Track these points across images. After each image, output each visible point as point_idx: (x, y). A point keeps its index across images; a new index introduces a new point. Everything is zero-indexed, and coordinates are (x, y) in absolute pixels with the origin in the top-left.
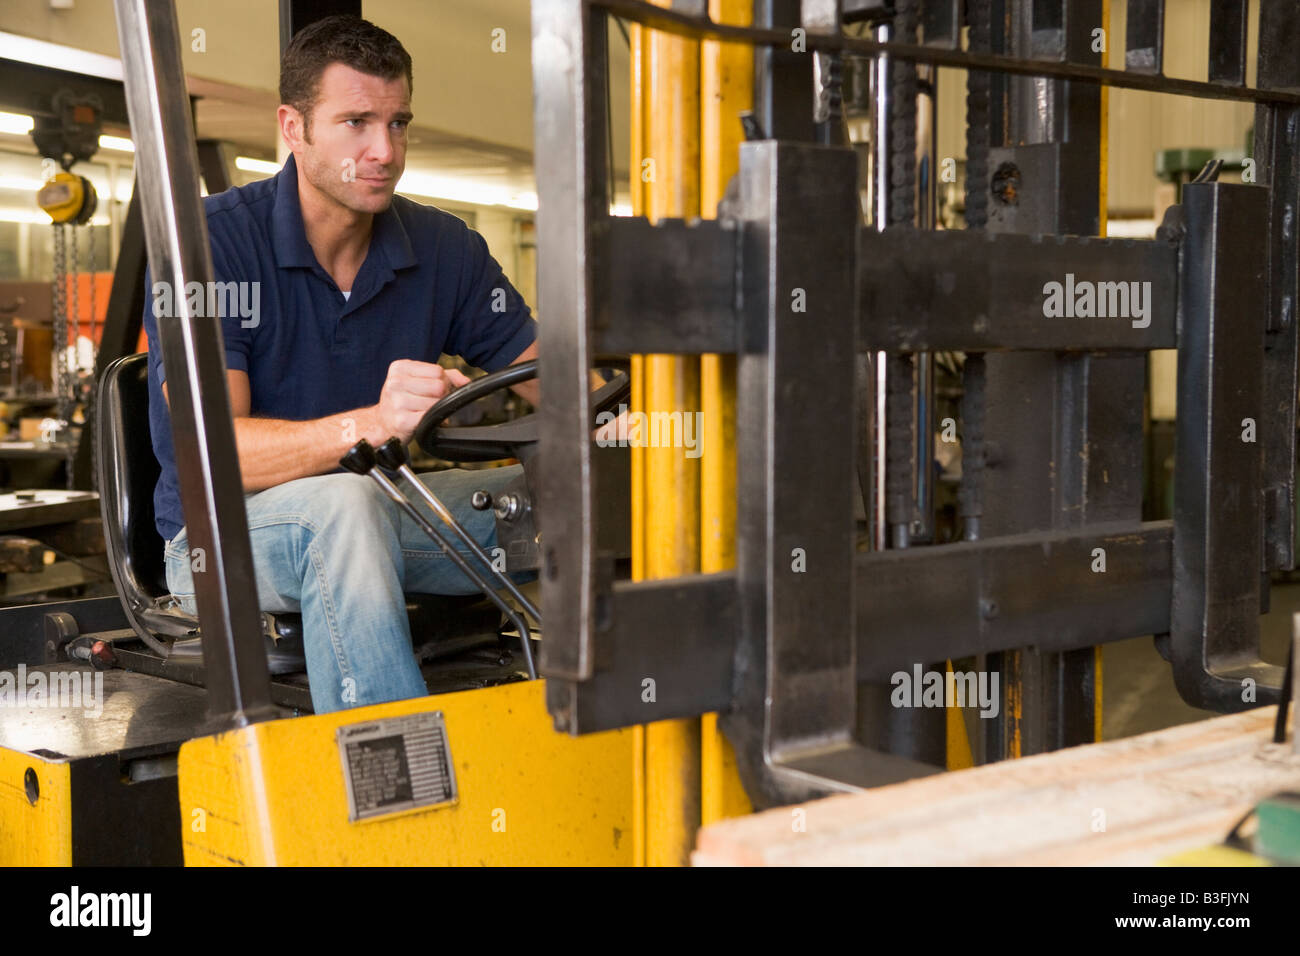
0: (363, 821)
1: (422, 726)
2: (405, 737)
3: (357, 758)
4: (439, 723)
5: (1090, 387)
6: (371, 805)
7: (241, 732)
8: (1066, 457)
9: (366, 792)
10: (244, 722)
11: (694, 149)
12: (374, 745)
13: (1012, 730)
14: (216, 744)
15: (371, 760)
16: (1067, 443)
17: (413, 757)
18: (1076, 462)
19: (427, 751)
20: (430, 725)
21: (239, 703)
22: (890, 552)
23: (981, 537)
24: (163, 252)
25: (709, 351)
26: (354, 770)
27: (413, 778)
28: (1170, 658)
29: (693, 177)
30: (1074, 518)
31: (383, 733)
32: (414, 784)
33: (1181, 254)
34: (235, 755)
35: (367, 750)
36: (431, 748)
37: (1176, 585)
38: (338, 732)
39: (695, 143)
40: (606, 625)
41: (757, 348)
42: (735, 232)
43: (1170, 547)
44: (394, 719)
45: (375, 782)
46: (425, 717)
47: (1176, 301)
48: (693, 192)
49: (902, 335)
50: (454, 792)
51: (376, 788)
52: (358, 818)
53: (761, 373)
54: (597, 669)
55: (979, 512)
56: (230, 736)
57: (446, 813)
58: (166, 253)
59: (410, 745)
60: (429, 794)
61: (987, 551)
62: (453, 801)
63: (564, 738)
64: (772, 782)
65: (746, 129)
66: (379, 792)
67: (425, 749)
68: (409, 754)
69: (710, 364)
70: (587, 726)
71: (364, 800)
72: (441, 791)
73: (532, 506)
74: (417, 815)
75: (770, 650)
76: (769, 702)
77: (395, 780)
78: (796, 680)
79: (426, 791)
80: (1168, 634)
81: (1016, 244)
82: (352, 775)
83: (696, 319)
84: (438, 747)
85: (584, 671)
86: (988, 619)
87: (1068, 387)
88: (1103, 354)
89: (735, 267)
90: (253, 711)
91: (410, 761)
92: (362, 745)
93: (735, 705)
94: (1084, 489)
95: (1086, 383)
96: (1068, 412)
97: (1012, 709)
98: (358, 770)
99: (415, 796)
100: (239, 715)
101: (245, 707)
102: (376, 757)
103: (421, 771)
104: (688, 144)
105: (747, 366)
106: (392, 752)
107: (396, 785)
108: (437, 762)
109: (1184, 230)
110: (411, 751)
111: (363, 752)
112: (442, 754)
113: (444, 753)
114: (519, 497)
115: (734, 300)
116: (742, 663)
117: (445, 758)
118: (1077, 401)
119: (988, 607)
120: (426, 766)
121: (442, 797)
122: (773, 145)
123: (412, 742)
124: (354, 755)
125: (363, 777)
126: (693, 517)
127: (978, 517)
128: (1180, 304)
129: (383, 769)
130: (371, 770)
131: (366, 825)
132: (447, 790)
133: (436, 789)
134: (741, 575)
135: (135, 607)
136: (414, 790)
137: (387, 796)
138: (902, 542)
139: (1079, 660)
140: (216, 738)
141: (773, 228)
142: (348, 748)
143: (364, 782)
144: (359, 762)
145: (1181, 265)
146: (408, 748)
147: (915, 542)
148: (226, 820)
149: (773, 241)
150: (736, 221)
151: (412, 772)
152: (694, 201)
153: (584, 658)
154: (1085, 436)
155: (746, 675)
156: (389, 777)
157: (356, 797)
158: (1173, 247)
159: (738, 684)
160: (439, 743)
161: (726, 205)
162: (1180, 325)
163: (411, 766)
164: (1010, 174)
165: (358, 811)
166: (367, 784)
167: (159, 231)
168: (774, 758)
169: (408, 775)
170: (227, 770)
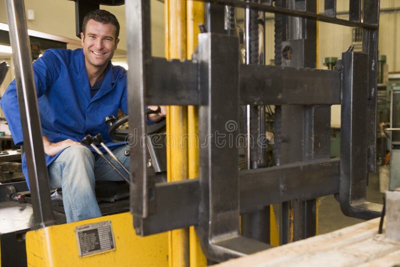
0: (84, 257)
1: (104, 226)
2: (98, 229)
4: (110, 224)
5: (314, 116)
6: (87, 252)
7: (43, 229)
8: (307, 139)
9: (85, 247)
10: (44, 226)
11: (185, 38)
12: (88, 232)
13: (290, 223)
14: (36, 233)
15: (87, 237)
16: (307, 134)
18: (310, 139)
19: (105, 234)
20: (106, 225)
21: (42, 220)
22: (251, 170)
23: (280, 165)
25: (191, 105)
27: (101, 242)
28: (339, 201)
29: (185, 46)
30: (310, 158)
31: (90, 228)
32: (101, 244)
33: (342, 75)
34: (41, 237)
35: (85, 234)
36: (107, 233)
37: (341, 178)
38: (76, 229)
39: (185, 36)
40: (153, 199)
41: (205, 103)
42: (197, 64)
43: (339, 166)
44: (94, 224)
45: (88, 244)
46: (105, 223)
47: (340, 89)
48: (185, 51)
49: (255, 99)
50: (114, 246)
52: (82, 256)
53: (206, 112)
54: (149, 214)
55: (280, 156)
56: (40, 231)
57: (111, 253)
60: (106, 247)
61: (283, 170)
62: (114, 249)
64: (212, 250)
65: (201, 30)
66: (89, 247)
68: (99, 235)
69: (191, 109)
70: (147, 233)
71: (84, 250)
72: (110, 246)
74: (102, 254)
75: (211, 205)
76: (210, 223)
77: (95, 243)
78: (219, 215)
80: (338, 193)
81: (291, 70)
82: (80, 242)
83: (184, 93)
84: (109, 232)
85: (144, 215)
86: (283, 191)
87: (307, 116)
88: (318, 106)
89: (197, 76)
90: (47, 223)
91: (100, 237)
92: (84, 232)
93: (199, 223)
94: (313, 148)
95: (313, 115)
96: (308, 124)
97: (290, 217)
98: (82, 241)
99: (101, 248)
100: (42, 224)
101: (44, 221)
103: (103, 240)
104: (182, 35)
105: (202, 109)
106: (94, 234)
107: (95, 245)
108: (109, 237)
109: (343, 67)
110: (100, 234)
112: (110, 234)
113: (111, 234)
115: (197, 87)
117: (111, 235)
118: (310, 121)
119: (283, 187)
120: (105, 238)
121: (111, 248)
122: (209, 34)
123: (101, 231)
124: (81, 236)
126: (186, 159)
127: (280, 158)
128: (342, 90)
129: (90, 240)
130: (86, 240)
132: (112, 246)
133: (108, 246)
134: (201, 180)
136: (101, 246)
137: (92, 249)
138: (255, 167)
139: (312, 202)
141: (210, 62)
142: (79, 233)
143: (84, 244)
144: (83, 238)
145: (342, 78)
146: (99, 233)
147: (259, 167)
148: (39, 257)
149: (210, 67)
150: (198, 60)
152: (185, 54)
153: (145, 211)
154: (313, 132)
155: (202, 214)
156: (93, 242)
157: (82, 249)
158: (339, 72)
159: (200, 216)
161: (194, 56)
162: (342, 97)
163: (100, 239)
164: (288, 49)
165: (82, 254)
168: (212, 242)
169: (99, 242)
170: (39, 242)
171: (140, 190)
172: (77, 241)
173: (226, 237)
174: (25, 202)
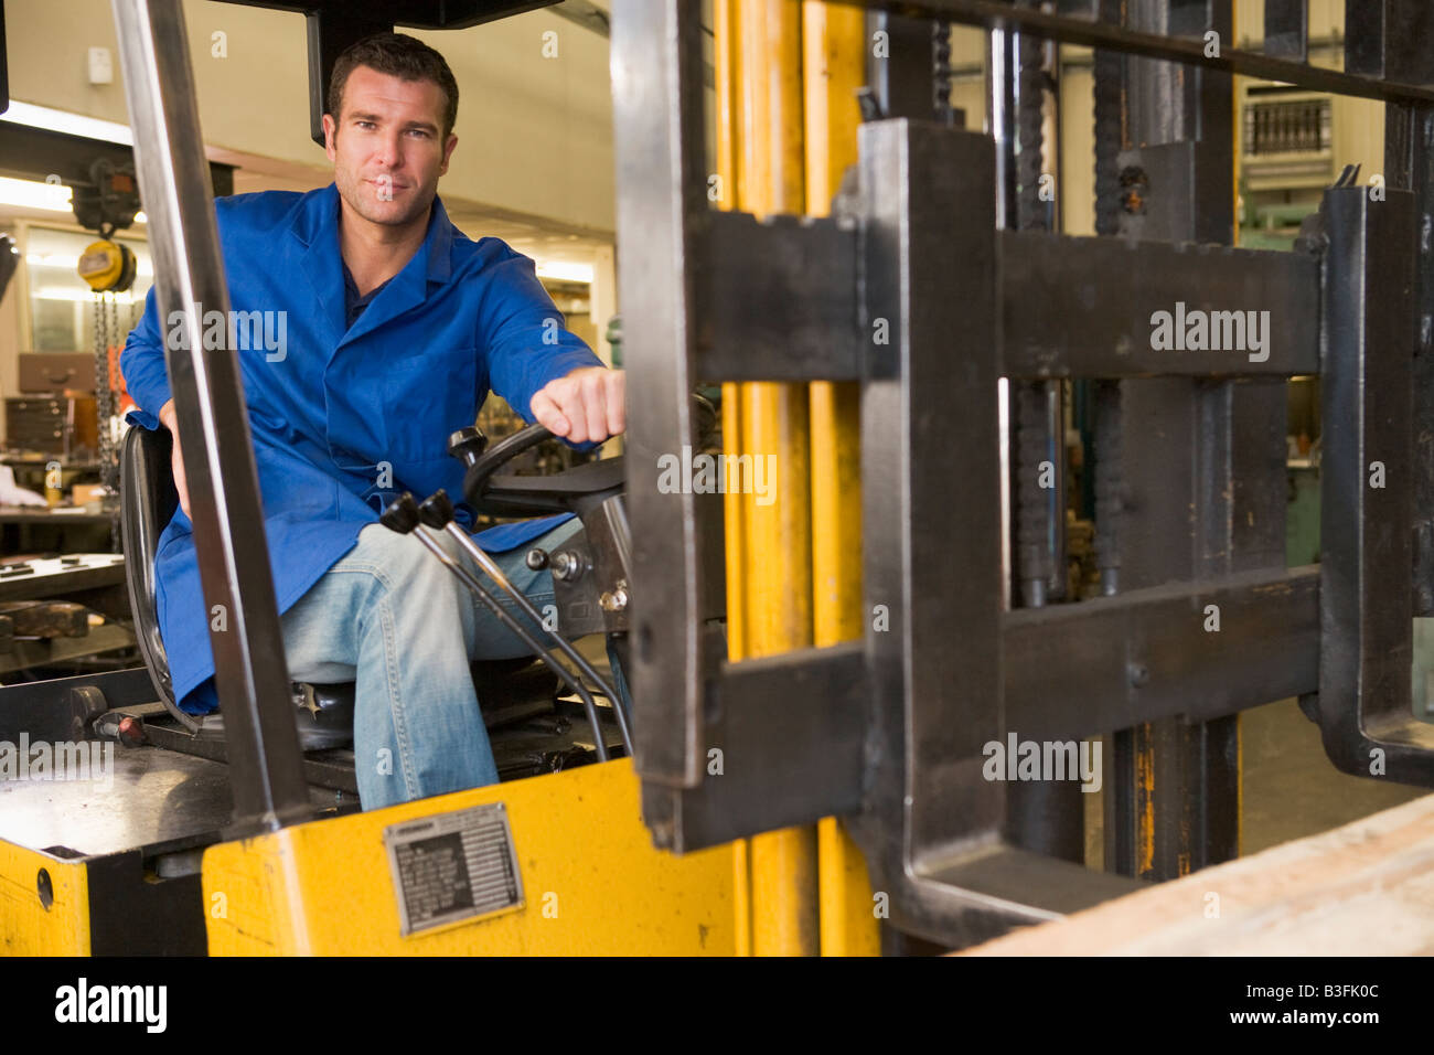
0: (417, 935)
1: (482, 821)
2: (463, 834)
3: (409, 861)
4: (501, 817)
5: (1233, 417)
6: (425, 915)
7: (272, 837)
8: (1208, 498)
9: (420, 900)
10: (276, 826)
11: (797, 138)
12: (428, 845)
13: (1143, 803)
14: (245, 850)
15: (425, 862)
16: (1208, 480)
17: (472, 857)
18: (1218, 502)
19: (489, 849)
20: (491, 819)
21: (270, 804)
22: (1020, 612)
23: (1121, 589)
24: (171, 282)
25: (820, 378)
26: (405, 876)
27: (473, 882)
28: (1318, 718)
29: (797, 168)
30: (1218, 567)
31: (436, 831)
32: (474, 888)
33: (1324, 268)
34: (266, 865)
35: (419, 851)
36: (492, 846)
37: (1325, 638)
38: (386, 832)
39: (797, 130)
40: (716, 717)
41: (885, 369)
42: (855, 233)
43: (1317, 596)
44: (450, 814)
45: (430, 888)
46: (484, 811)
47: (1319, 320)
49: (1042, 357)
50: (520, 894)
51: (431, 895)
52: (411, 931)
55: (1117, 563)
56: (260, 842)
57: (510, 921)
58: (175, 283)
59: (469, 843)
60: (491, 898)
61: (1137, 609)
62: (520, 905)
63: (666, 856)
64: (914, 898)
65: (863, 109)
66: (434, 899)
67: (485, 847)
68: (468, 854)
69: (821, 394)
70: (696, 839)
71: (418, 910)
72: (505, 894)
73: (594, 565)
74: (479, 923)
75: (910, 739)
76: (909, 801)
77: (452, 885)
78: (941, 772)
79: (489, 895)
80: (1316, 693)
81: (1157, 254)
82: (403, 881)
83: (811, 338)
84: (500, 844)
85: (690, 777)
86: (1137, 686)
87: (1208, 418)
88: (1246, 380)
89: (856, 277)
90: (287, 813)
91: (469, 861)
92: (414, 846)
93: (866, 804)
94: (1229, 533)
95: (1229, 413)
96: (1209, 445)
97: (1143, 780)
98: (410, 875)
99: (476, 902)
100: (270, 817)
101: (277, 807)
102: (430, 859)
103: (482, 873)
104: (789, 132)
105: (875, 395)
106: (448, 852)
107: (454, 890)
108: (500, 861)
109: (1328, 240)
110: (470, 849)
111: (415, 854)
112: (505, 852)
113: (508, 850)
114: (579, 555)
115: (856, 314)
116: (874, 754)
117: (509, 856)
118: (1219, 433)
119: (1138, 673)
120: (488, 867)
121: (507, 901)
122: (902, 125)
123: (471, 839)
124: (406, 858)
125: (415, 884)
126: (803, 577)
127: (1117, 568)
128: (1324, 324)
129: (438, 872)
130: (425, 875)
131: (422, 938)
132: (513, 893)
133: (500, 892)
134: (871, 650)
135: (164, 680)
136: (475, 895)
137: (444, 904)
138: (1038, 601)
139: (1222, 728)
140: (244, 844)
141: (904, 226)
142: (398, 850)
143: (417, 888)
144: (410, 866)
145: (1324, 280)
146: (466, 848)
147: (1052, 599)
148: (257, 938)
149: (904, 242)
150: (857, 221)
151: (471, 875)
153: (692, 760)
154: (1229, 474)
155: (879, 770)
156: (447, 881)
157: (409, 907)
158: (1315, 259)
159: (869, 779)
160: (502, 840)
161: (843, 202)
162: (1324, 348)
163: (470, 868)
164: (1134, 180)
165: (411, 923)
166: (420, 891)
167: (167, 258)
168: (915, 870)
169: (467, 879)
170: (257, 881)
171: (674, 687)
172: (391, 880)
173: (962, 852)
174: (146, 743)
